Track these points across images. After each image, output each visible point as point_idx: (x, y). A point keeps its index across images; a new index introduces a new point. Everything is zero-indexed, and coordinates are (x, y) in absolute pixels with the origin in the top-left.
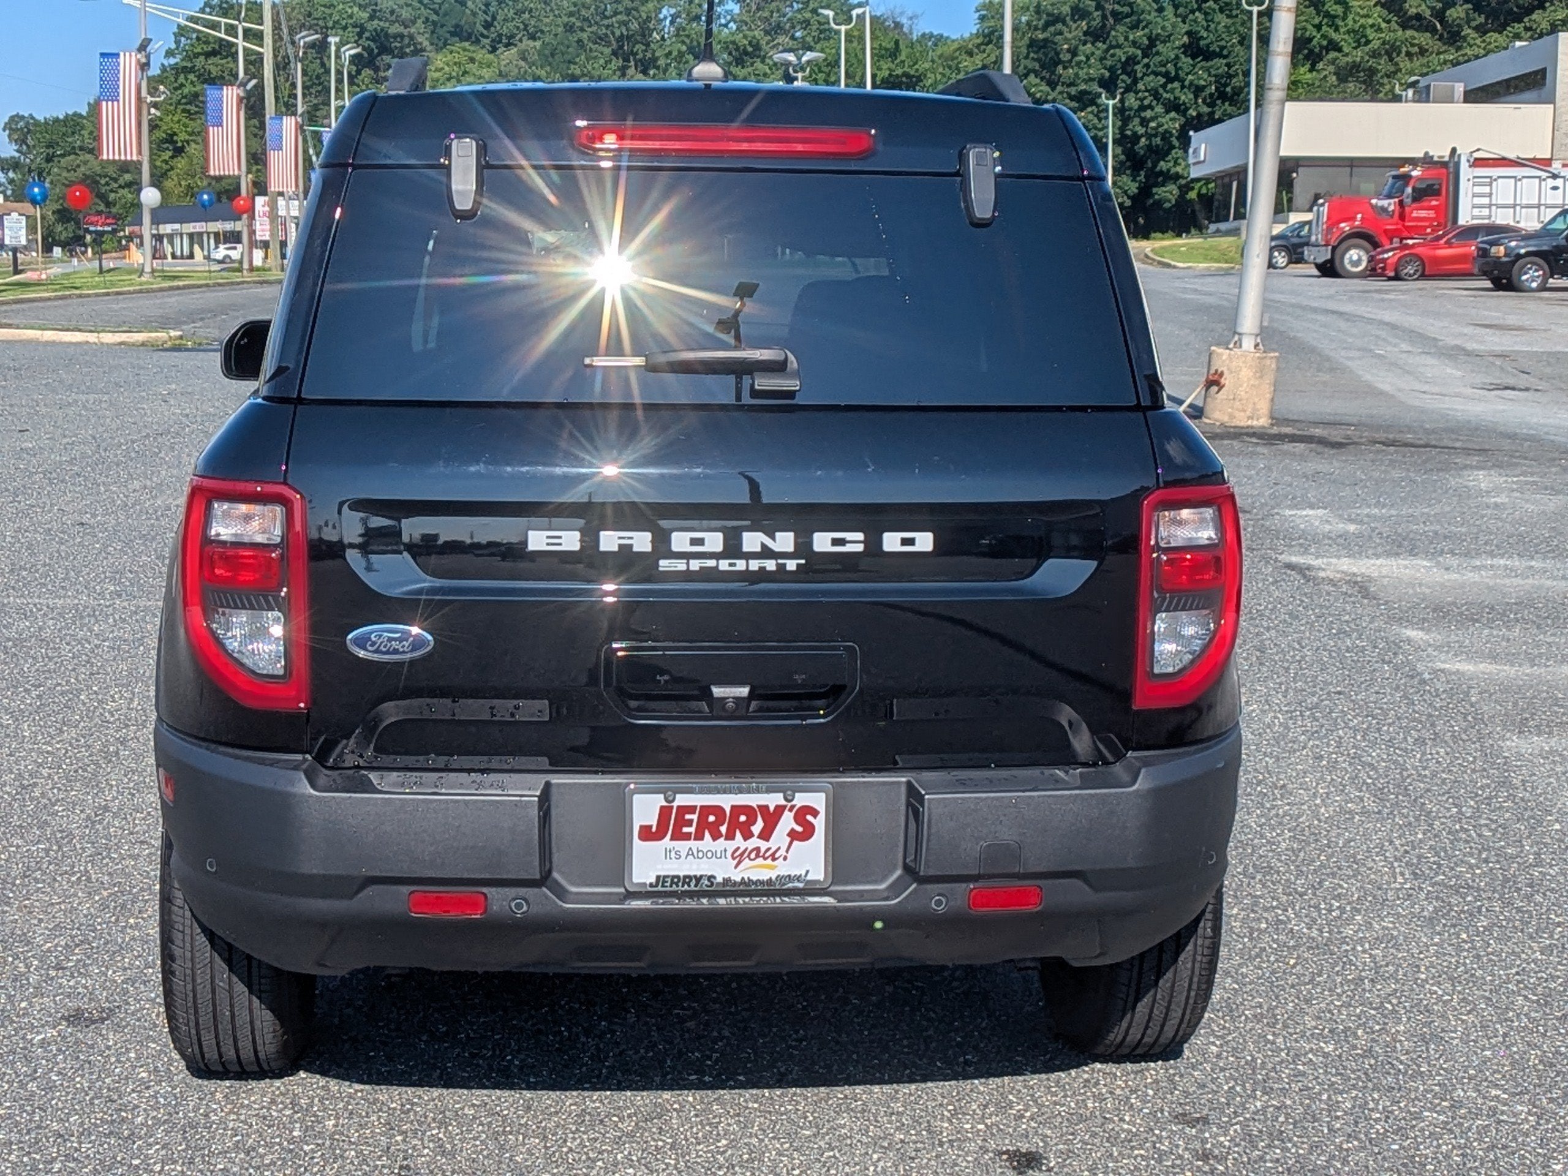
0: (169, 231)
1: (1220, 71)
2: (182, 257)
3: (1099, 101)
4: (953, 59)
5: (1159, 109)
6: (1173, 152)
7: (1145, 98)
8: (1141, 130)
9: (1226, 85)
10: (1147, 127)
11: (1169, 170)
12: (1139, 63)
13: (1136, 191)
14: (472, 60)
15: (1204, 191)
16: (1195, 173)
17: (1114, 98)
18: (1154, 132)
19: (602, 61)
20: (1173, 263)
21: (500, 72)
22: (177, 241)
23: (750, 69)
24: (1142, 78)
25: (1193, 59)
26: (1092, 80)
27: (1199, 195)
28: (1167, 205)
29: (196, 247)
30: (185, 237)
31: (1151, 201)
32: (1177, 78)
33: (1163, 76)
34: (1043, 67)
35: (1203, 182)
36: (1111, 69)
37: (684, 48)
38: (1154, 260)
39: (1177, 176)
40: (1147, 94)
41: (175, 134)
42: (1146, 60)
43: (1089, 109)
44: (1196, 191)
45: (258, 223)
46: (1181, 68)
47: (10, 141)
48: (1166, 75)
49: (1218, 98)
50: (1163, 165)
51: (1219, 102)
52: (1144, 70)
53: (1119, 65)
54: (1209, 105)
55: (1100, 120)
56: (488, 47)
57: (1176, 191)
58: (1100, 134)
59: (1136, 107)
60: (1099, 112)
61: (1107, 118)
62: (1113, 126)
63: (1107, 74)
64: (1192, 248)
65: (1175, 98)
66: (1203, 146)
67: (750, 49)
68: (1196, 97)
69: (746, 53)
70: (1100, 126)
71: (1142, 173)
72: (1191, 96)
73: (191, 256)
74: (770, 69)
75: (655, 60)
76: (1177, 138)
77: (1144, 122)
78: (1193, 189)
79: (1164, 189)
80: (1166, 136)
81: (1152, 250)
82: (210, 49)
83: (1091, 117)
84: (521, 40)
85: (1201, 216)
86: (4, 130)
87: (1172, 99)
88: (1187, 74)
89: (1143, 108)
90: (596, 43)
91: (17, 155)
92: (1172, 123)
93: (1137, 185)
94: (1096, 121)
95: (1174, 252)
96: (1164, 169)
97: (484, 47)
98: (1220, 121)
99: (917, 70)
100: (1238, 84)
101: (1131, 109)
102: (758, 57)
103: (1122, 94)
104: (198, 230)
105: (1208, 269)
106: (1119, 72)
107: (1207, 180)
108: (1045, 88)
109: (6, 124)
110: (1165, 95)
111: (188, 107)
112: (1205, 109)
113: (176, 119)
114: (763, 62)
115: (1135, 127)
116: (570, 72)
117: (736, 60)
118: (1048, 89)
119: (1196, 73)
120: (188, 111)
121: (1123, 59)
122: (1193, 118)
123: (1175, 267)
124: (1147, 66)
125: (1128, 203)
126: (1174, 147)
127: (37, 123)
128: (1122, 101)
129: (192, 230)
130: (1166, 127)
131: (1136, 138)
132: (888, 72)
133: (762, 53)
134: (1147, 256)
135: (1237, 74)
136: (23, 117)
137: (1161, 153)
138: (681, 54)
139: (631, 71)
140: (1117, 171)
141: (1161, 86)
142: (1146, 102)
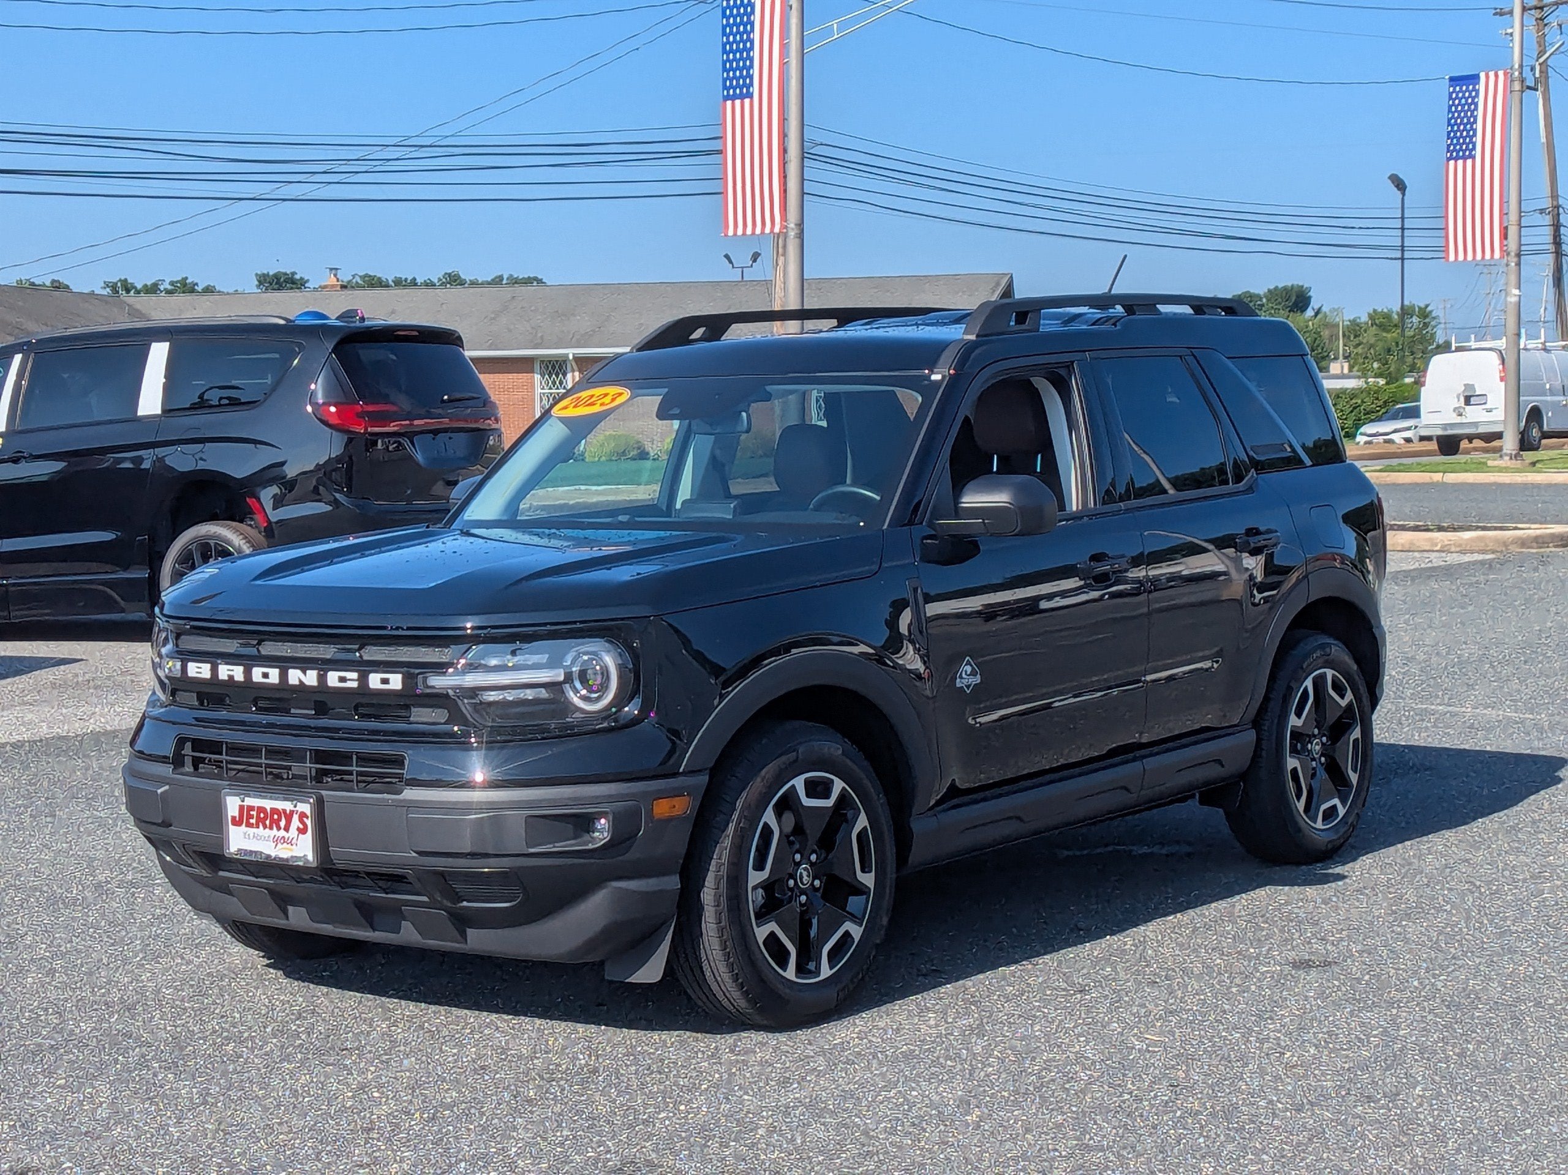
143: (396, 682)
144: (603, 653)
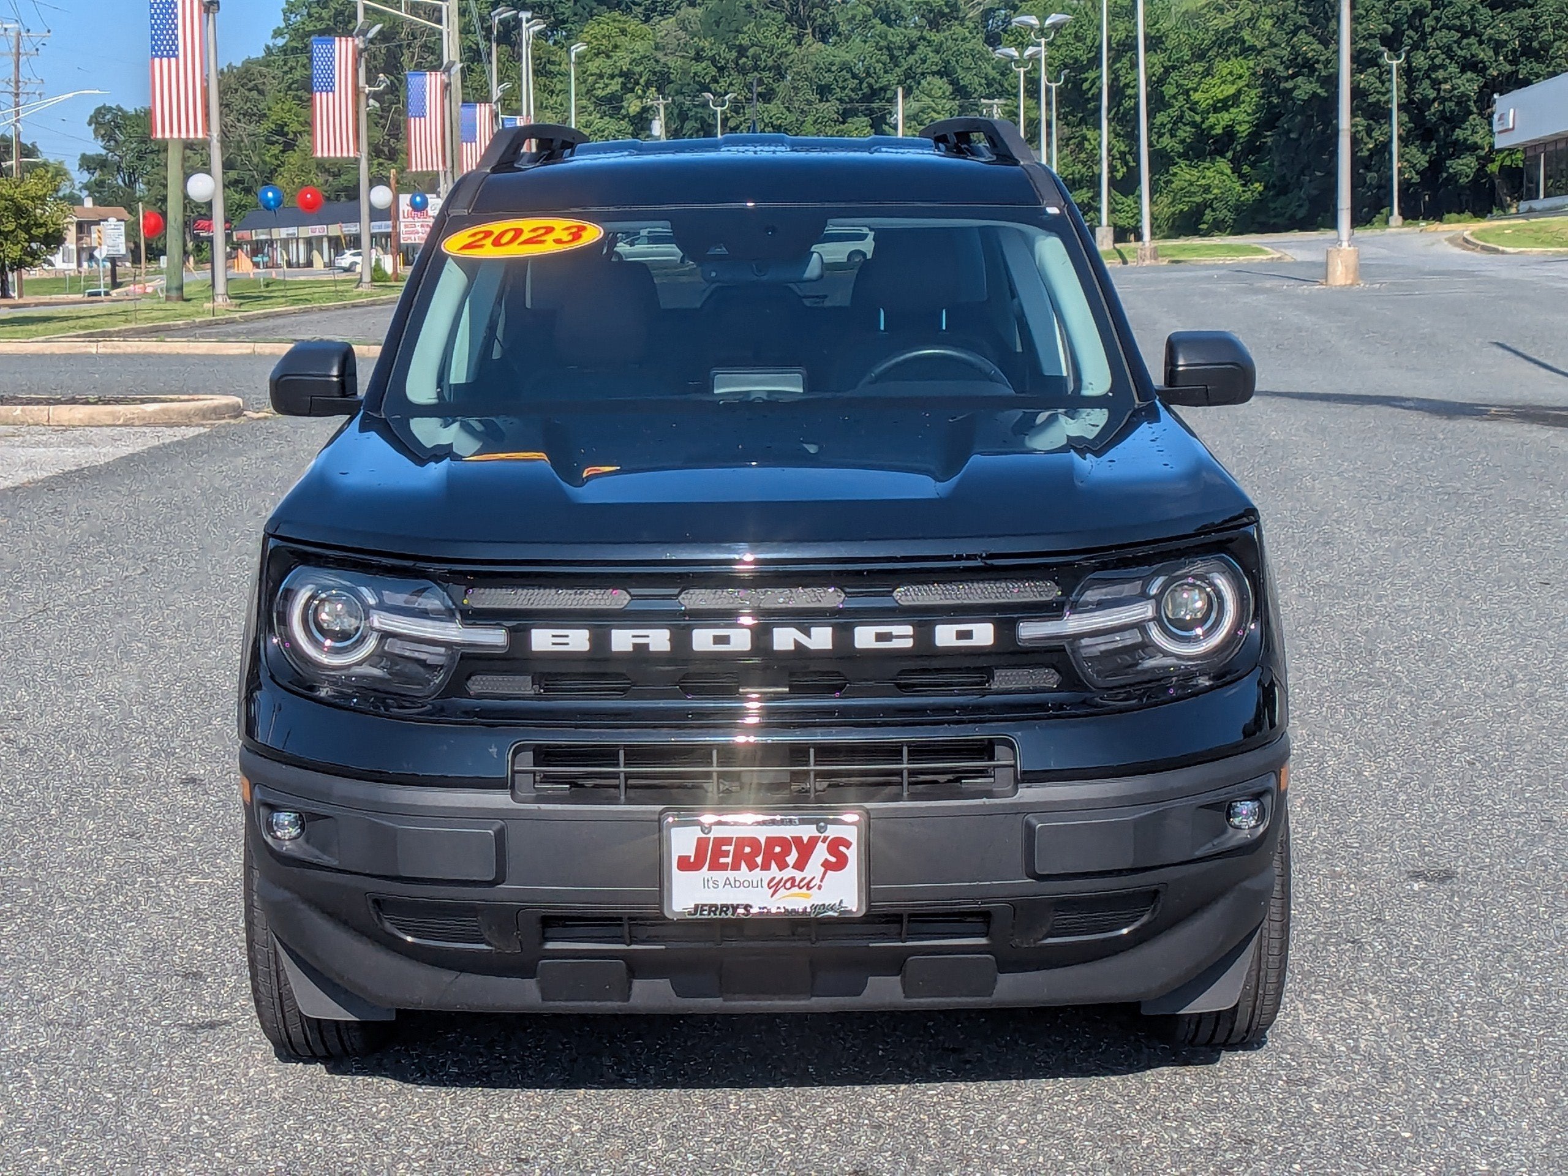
0: (284, 236)
1: (1525, 23)
2: (298, 266)
3: (1380, 61)
4: (1200, 16)
5: (1453, 68)
6: (1471, 117)
7: (1437, 56)
8: (1432, 94)
9: (1531, 39)
10: (1439, 90)
11: (1466, 140)
12: (1427, 16)
13: (1427, 165)
14: (623, 32)
15: (1508, 162)
16: (1500, 142)
17: (1399, 57)
18: (1448, 95)
19: (775, 29)
20: (1501, 248)
21: (656, 44)
22: (293, 247)
23: (947, 33)
24: (1431, 34)
25: (1492, 10)
26: (1372, 36)
27: (1501, 167)
28: (1463, 180)
29: (315, 253)
30: (301, 241)
31: (1445, 175)
32: (1473, 32)
33: (1458, 31)
34: (1314, 23)
35: (1506, 153)
36: (1395, 24)
37: (870, 11)
38: (1474, 244)
39: (1475, 147)
40: (1439, 52)
41: (286, 125)
42: (1436, 12)
43: (1370, 70)
44: (1498, 163)
45: (402, 225)
46: (1478, 21)
47: (96, 137)
48: (1460, 29)
49: (1522, 55)
50: (1459, 134)
51: (1523, 59)
52: (1433, 23)
53: (1405, 19)
54: (1511, 62)
55: (1383, 83)
56: (640, 16)
57: (1474, 164)
58: (1383, 99)
59: (1427, 67)
60: (1381, 74)
61: (1390, 80)
62: (1398, 89)
63: (1390, 30)
64: (1517, 230)
65: (1472, 56)
66: (1512, 111)
67: (947, 10)
68: (1497, 54)
69: (943, 15)
70: (1383, 90)
71: (1434, 143)
72: (1491, 53)
73: (309, 264)
74: (970, 33)
75: (835, 24)
76: (1475, 102)
77: (1436, 84)
78: (1493, 161)
79: (1460, 162)
80: (1462, 101)
81: (1472, 234)
82: (323, 26)
83: (1372, 79)
84: (678, 8)
85: (1502, 191)
86: (90, 124)
87: (1469, 56)
88: (1485, 27)
89: (1434, 68)
90: (768, 8)
91: (104, 152)
92: (1469, 84)
93: (1427, 158)
94: (1378, 84)
95: (1499, 235)
96: (1461, 138)
97: (636, 16)
98: (1526, 83)
99: (1158, 30)
100: (1546, 37)
101: (1419, 70)
102: (956, 19)
103: (1408, 53)
104: (317, 234)
105: (1543, 254)
106: (1406, 26)
107: (1512, 151)
108: (1316, 46)
109: (91, 117)
110: (1459, 52)
111: (299, 93)
112: (1508, 68)
113: (286, 107)
114: (962, 25)
115: (1425, 89)
116: (737, 43)
117: (930, 23)
118: (1321, 47)
119: (1497, 25)
120: (300, 99)
121: (1410, 12)
122: (1494, 78)
123: (1503, 252)
124: (1437, 19)
125: (1416, 179)
126: (1471, 113)
127: (125, 116)
128: (1408, 59)
129: (311, 234)
130: (1462, 89)
131: (1427, 103)
132: (1124, 35)
133: (961, 15)
134: (1467, 241)
135: (1546, 27)
136: (110, 109)
137: (1454, 120)
138: (866, 19)
139: (808, 39)
140: (1404, 141)
141: (1455, 42)
142: (1437, 61)
143: (983, 634)
144: (1216, 575)
